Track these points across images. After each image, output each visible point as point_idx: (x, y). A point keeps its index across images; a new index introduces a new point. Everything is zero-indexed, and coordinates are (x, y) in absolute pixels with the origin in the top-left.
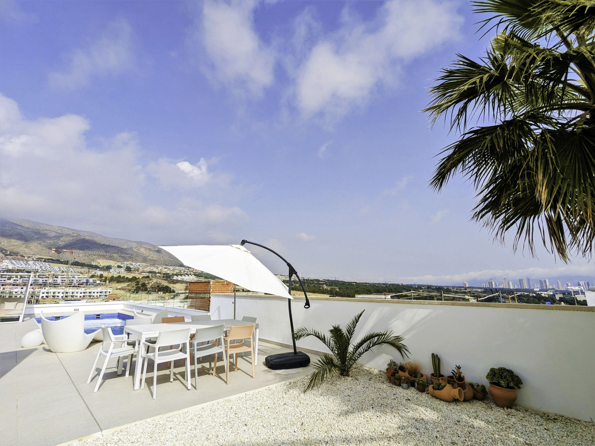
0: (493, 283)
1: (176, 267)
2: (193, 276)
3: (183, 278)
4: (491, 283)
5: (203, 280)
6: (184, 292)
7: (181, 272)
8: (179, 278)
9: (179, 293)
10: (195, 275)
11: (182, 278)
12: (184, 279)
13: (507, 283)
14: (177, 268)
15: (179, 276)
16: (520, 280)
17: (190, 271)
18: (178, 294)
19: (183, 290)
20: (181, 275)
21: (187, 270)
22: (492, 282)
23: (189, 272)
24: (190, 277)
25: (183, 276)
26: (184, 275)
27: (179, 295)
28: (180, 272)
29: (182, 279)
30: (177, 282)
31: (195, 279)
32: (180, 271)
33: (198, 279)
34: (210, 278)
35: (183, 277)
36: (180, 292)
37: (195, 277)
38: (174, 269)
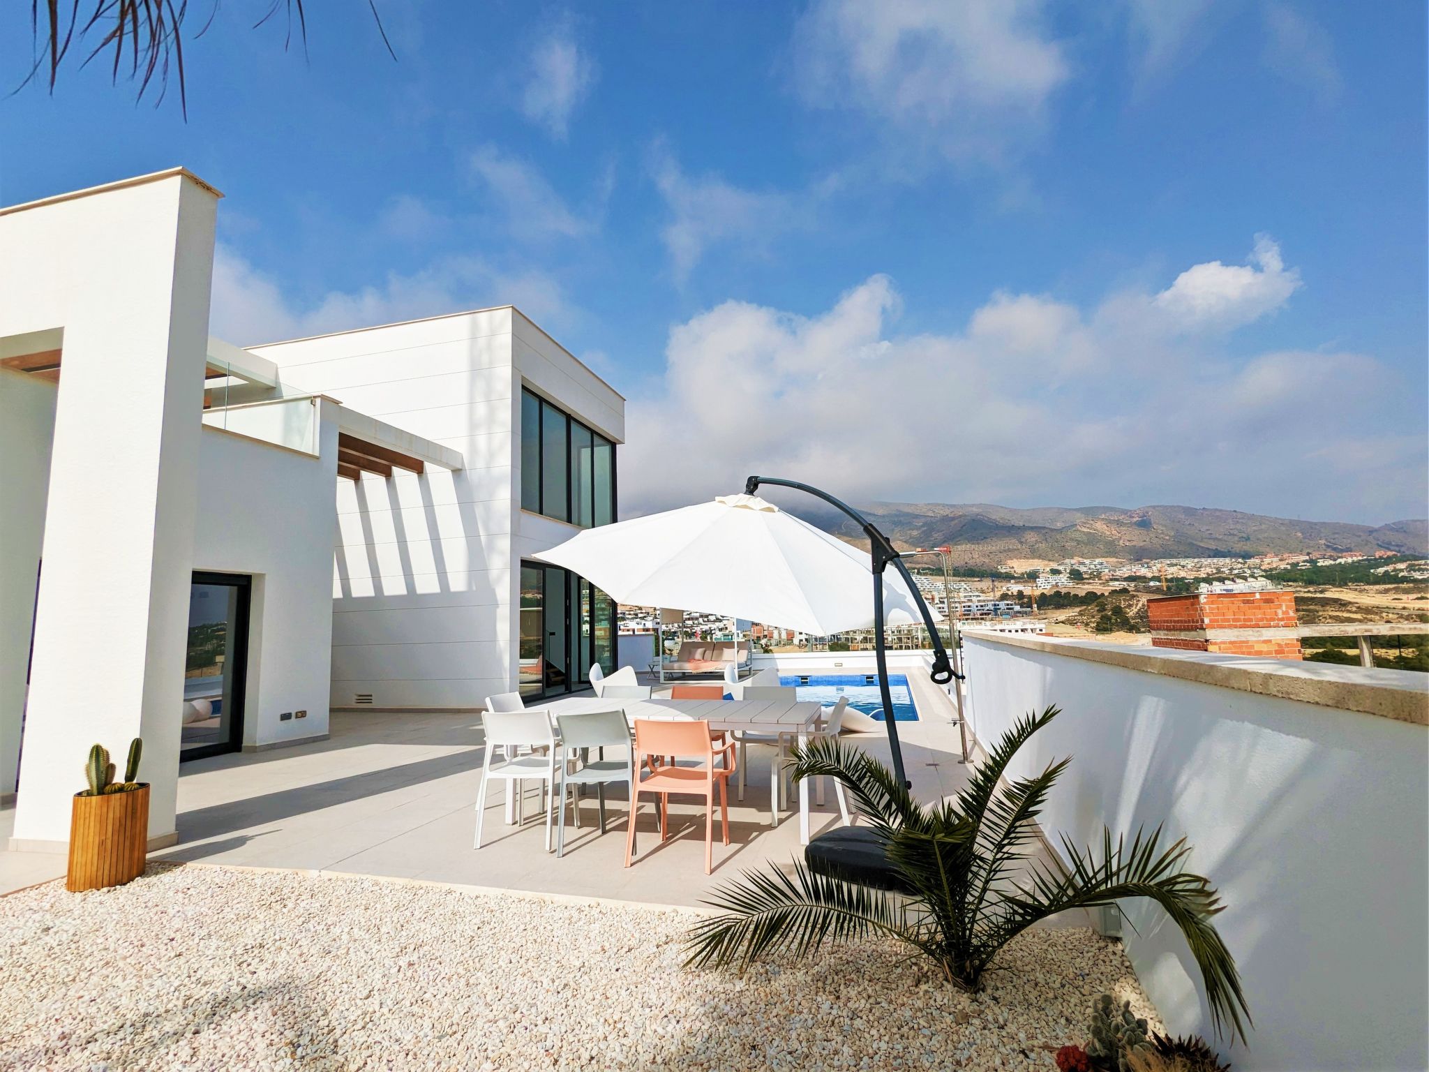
1: (1203, 560)
2: (1265, 579)
3: (1230, 587)
7: (1222, 572)
8: (1218, 588)
10: (1271, 577)
11: (1225, 587)
12: (1231, 590)
14: (1206, 561)
15: (1215, 583)
17: (1249, 568)
20: (1224, 580)
21: (1240, 566)
23: (1245, 570)
24: (1253, 584)
25: (1226, 582)
26: (1233, 580)
28: (1219, 571)
29: (1226, 590)
31: (1266, 587)
32: (1218, 569)
33: (1278, 587)
34: (1324, 584)
35: (1229, 585)
37: (1269, 582)
38: (1198, 566)
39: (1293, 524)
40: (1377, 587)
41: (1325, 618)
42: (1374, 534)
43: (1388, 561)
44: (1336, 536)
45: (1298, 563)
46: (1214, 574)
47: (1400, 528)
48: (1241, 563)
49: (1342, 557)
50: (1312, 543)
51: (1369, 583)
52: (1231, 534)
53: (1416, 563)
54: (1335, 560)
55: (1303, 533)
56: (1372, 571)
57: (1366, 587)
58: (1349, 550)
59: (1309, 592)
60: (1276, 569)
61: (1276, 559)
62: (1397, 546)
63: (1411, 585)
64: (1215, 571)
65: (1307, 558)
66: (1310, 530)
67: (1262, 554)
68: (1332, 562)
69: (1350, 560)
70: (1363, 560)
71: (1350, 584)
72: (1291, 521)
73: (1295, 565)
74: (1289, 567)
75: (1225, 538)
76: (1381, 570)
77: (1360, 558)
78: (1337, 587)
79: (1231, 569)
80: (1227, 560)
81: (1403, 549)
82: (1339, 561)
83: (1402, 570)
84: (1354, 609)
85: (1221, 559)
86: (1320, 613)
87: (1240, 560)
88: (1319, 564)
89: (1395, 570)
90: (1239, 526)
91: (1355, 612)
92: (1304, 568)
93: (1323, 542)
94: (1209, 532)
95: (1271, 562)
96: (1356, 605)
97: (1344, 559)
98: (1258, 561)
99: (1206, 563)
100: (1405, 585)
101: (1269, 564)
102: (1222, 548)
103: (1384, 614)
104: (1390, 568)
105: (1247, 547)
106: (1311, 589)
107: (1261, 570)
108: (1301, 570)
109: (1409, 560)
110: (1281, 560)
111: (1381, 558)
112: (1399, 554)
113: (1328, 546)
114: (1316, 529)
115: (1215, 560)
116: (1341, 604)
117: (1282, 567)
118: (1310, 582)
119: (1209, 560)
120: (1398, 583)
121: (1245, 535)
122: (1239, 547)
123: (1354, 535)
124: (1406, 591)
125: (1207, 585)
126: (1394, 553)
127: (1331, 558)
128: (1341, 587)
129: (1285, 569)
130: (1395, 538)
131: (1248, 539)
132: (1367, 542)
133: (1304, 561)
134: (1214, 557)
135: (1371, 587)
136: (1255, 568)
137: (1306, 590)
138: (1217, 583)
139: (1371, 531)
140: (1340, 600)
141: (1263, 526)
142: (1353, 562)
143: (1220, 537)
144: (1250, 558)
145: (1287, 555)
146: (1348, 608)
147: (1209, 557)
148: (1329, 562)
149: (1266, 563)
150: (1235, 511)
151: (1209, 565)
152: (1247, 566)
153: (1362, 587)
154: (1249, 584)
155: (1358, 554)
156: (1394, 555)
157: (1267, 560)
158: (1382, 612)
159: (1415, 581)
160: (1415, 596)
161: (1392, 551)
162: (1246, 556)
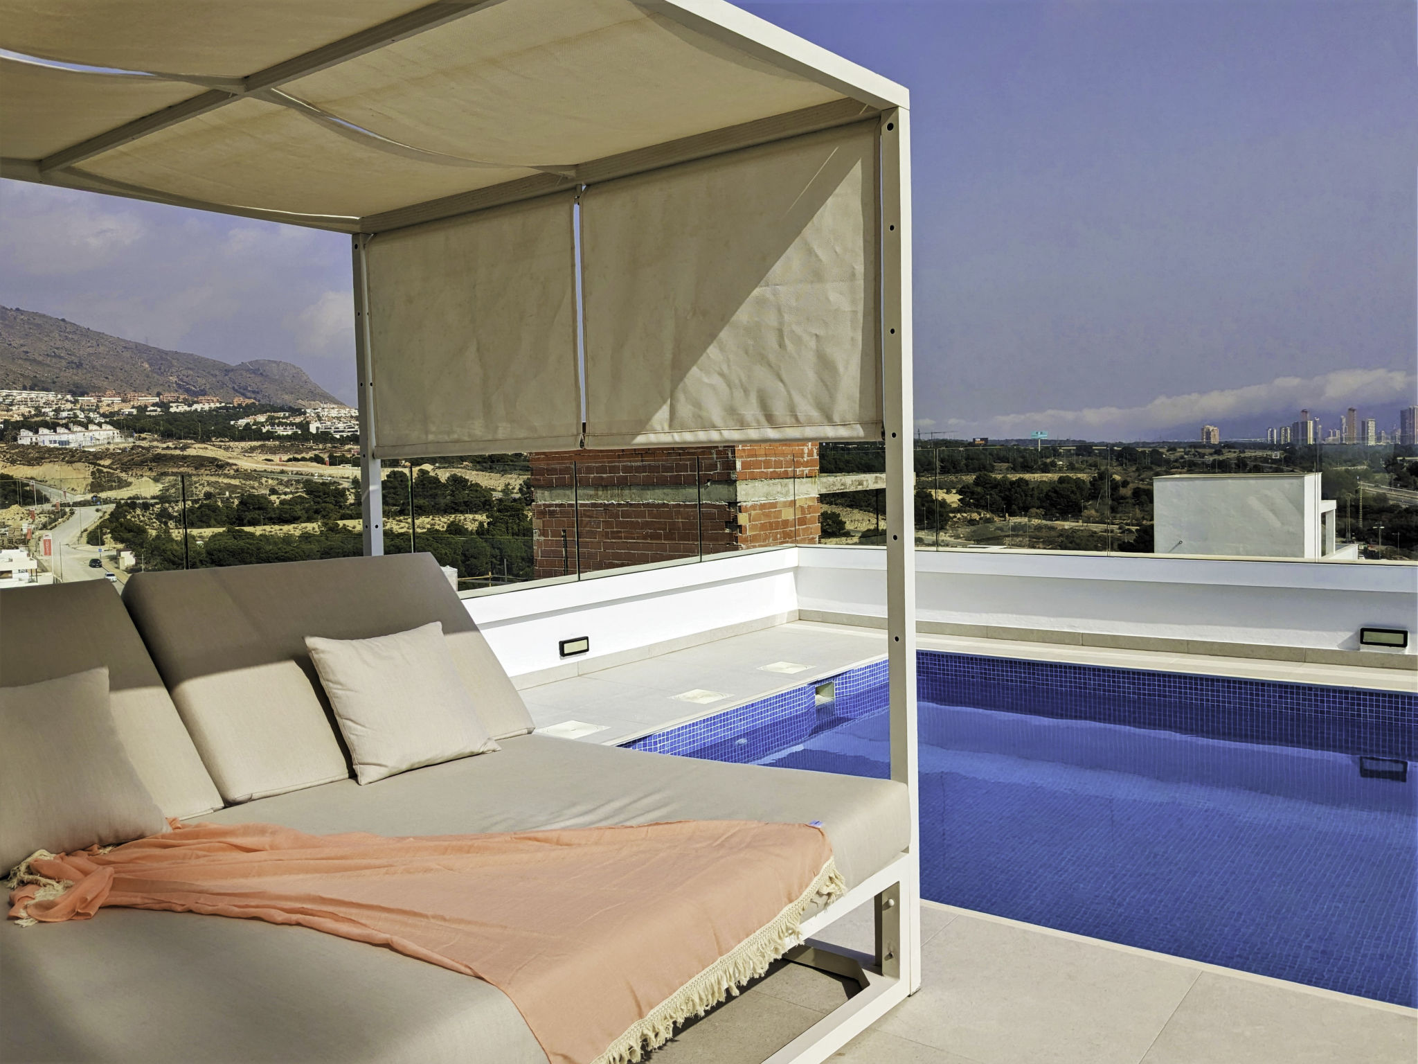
0: (1311, 425)
1: (15, 392)
2: (109, 427)
3: (64, 438)
4: (1299, 428)
5: (155, 443)
6: (89, 497)
7: (45, 414)
8: (46, 438)
9: (69, 505)
10: (116, 425)
11: (57, 438)
12: (68, 443)
13: (1358, 425)
14: (19, 395)
15: (43, 431)
16: (1403, 413)
17: (82, 410)
18: (67, 509)
19: (80, 489)
20: (53, 426)
21: (69, 406)
22: (1305, 425)
23: (78, 412)
24: (97, 435)
25: (59, 430)
26: (66, 426)
27: (72, 513)
28: (39, 413)
29: (61, 443)
30: (40, 455)
31: (118, 440)
32: (37, 408)
33: (131, 440)
34: (185, 438)
35: (63, 435)
36: (71, 499)
37: (116, 431)
38: (7, 401)
39: (140, 350)
40: (243, 444)
41: (203, 485)
42: (231, 374)
43: (247, 411)
44: (191, 372)
45: (146, 407)
46: (32, 417)
47: (257, 370)
48: (71, 402)
49: (197, 402)
50: (162, 379)
51: (234, 439)
52: (56, 356)
53: (276, 415)
54: (190, 405)
55: (151, 365)
56: (232, 423)
57: (232, 444)
58: (203, 393)
59: (168, 448)
60: (118, 413)
61: (117, 399)
62: (254, 392)
63: (277, 443)
64: (33, 413)
65: (157, 400)
66: (161, 360)
67: (99, 391)
68: (187, 408)
69: (207, 407)
70: (220, 408)
71: (213, 439)
72: (137, 345)
73: (141, 409)
74: (135, 411)
75: (48, 361)
76: (242, 422)
77: (218, 405)
78: (200, 443)
79: (57, 411)
80: (51, 396)
81: (259, 397)
82: (195, 406)
83: (263, 424)
84: (232, 472)
85: (42, 394)
86: (195, 479)
87: (69, 397)
88: (172, 410)
89: (256, 423)
90: (67, 344)
91: (233, 477)
92: (154, 414)
93: (173, 379)
94: (25, 349)
95: (111, 402)
96: (234, 467)
97: (201, 405)
98: (93, 400)
99: (19, 398)
100: (270, 443)
101: (108, 405)
102: (44, 375)
103: (264, 480)
104: (250, 420)
105: (78, 377)
106: (170, 444)
107: (98, 413)
108: (150, 416)
109: (269, 411)
110: (124, 401)
111: (240, 406)
112: (257, 403)
113: (179, 386)
114: (167, 360)
115: (33, 394)
116: (217, 466)
117: (127, 411)
118: (167, 435)
119: (25, 394)
120: (264, 439)
121: (76, 360)
122: (70, 376)
123: (209, 373)
124: (273, 451)
125: (31, 434)
126: (253, 401)
127: (185, 402)
128: (203, 442)
129: (130, 414)
130: (253, 382)
131: (79, 365)
132: (223, 385)
133: (154, 405)
134: (32, 389)
135: (237, 443)
136: (90, 410)
137: (165, 446)
138: (46, 431)
139: (227, 370)
140: (216, 459)
141: (101, 349)
142: (211, 410)
143: (40, 358)
144: (82, 395)
145: (132, 394)
146: (226, 472)
147: (25, 388)
148: (183, 408)
149: (105, 403)
150: (63, 320)
151: (24, 402)
152: (78, 406)
153: (228, 444)
154: (91, 434)
155: (215, 399)
156: (253, 403)
157: (106, 400)
158: (261, 477)
159: (279, 438)
160: (285, 457)
161: (250, 398)
162: (78, 391)
